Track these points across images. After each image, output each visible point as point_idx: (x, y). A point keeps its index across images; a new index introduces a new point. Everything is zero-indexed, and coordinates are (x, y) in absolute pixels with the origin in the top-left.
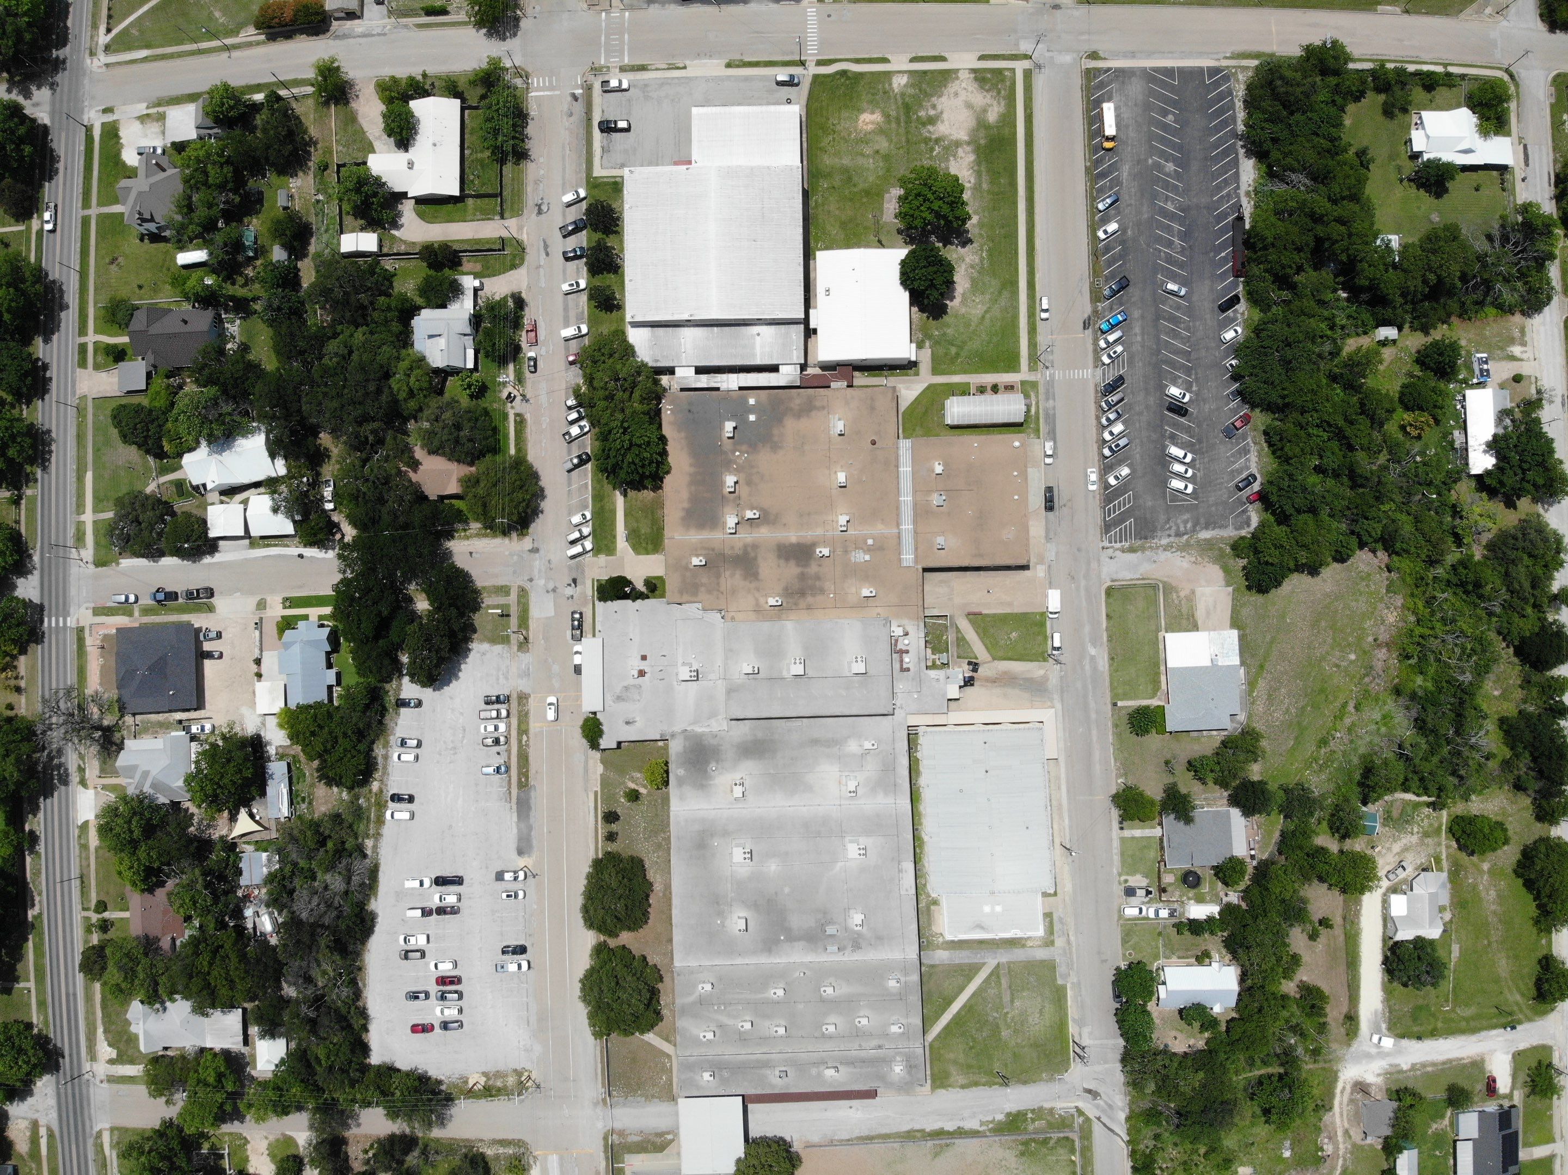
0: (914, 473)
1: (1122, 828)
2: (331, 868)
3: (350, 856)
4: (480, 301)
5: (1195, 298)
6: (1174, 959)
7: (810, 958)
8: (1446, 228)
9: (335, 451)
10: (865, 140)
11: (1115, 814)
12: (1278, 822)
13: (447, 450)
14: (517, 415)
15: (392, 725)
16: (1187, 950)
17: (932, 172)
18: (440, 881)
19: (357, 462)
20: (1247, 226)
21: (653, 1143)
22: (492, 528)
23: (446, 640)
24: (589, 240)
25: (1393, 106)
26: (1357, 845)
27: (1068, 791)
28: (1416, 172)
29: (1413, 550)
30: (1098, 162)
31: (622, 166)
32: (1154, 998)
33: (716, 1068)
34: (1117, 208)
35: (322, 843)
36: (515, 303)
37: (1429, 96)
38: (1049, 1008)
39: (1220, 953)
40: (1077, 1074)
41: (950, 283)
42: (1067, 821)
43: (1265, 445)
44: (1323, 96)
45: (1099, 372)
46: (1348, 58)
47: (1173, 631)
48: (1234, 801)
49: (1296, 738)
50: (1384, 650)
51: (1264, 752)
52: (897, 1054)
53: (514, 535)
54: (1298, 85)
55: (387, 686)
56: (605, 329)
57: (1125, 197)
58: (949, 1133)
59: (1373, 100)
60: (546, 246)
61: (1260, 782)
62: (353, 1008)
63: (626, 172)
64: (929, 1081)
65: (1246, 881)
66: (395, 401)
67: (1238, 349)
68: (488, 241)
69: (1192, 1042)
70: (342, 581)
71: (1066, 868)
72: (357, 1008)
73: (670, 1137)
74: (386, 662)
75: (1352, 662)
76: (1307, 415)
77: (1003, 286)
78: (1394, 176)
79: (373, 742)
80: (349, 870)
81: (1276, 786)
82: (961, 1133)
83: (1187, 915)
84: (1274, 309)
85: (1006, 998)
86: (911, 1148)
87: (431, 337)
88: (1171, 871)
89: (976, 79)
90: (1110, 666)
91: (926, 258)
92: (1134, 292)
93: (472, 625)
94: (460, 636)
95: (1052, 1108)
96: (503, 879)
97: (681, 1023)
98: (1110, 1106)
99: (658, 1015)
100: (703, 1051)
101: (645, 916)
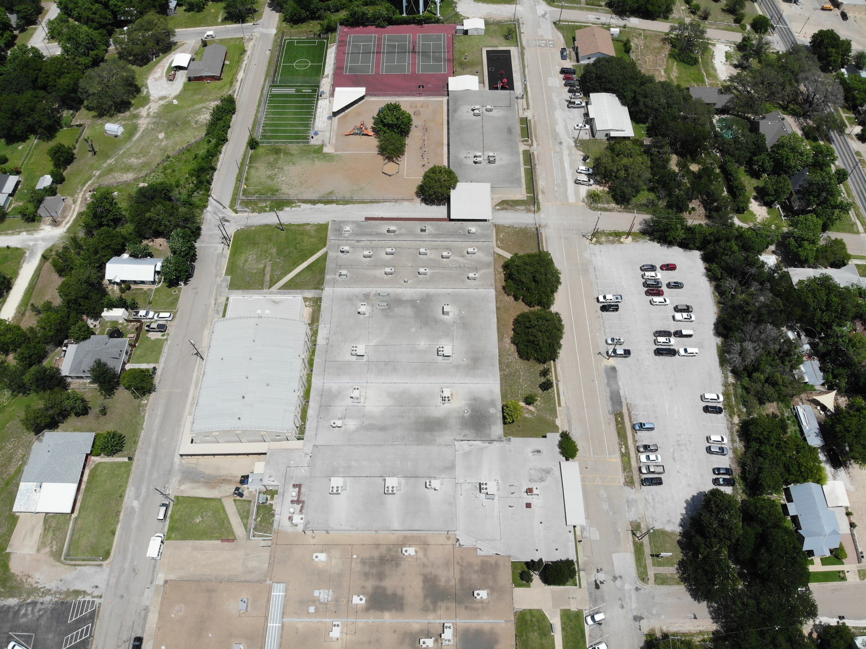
1: (155, 369)
3: (743, 369)
6: (145, 287)
11: (157, 380)
16: (135, 293)
18: (672, 352)
21: (508, 204)
33: (468, 235)
38: (240, 262)
40: (232, 229)
42: (195, 375)
47: (65, 513)
48: (62, 380)
52: (347, 237)
53: (658, 635)
55: (745, 496)
58: (322, 203)
64: (330, 225)
69: (151, 244)
73: (498, 208)
79: (745, 452)
82: (314, 202)
83: (126, 312)
85: (268, 269)
86: (346, 195)
90: (125, 490)
93: (683, 549)
95: (252, 212)
96: (625, 350)
97: (490, 259)
98: (215, 213)
99: (506, 266)
100: (476, 244)
101: (517, 322)
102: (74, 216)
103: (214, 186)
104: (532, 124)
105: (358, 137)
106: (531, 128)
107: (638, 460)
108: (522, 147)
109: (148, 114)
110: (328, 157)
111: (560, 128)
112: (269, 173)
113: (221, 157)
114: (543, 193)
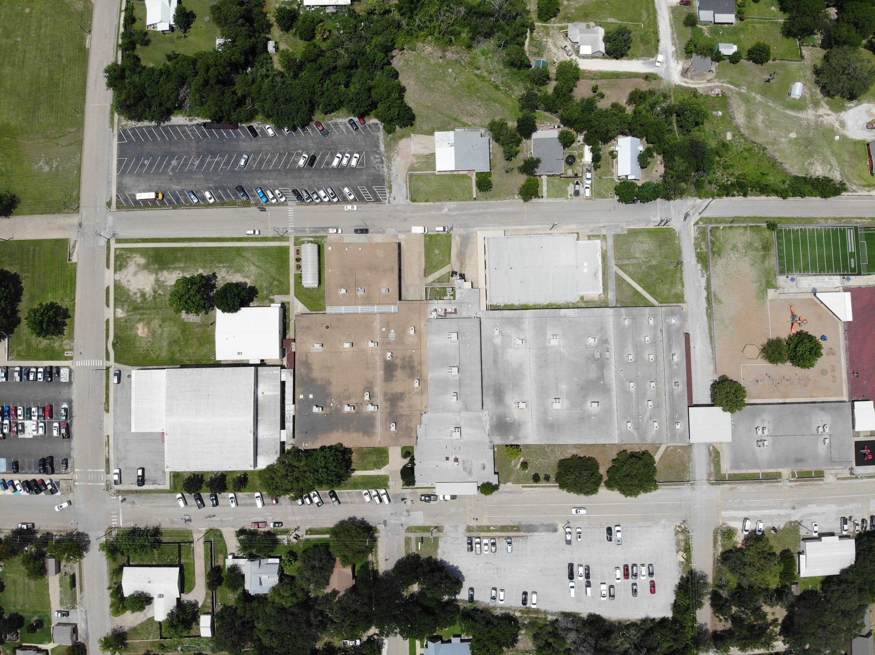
0: (345, 305)
1: (542, 197)
2: (563, 640)
3: (557, 628)
4: (241, 555)
5: (250, 150)
6: (614, 170)
7: (613, 367)
8: (213, 13)
9: (326, 639)
10: (153, 333)
11: (534, 200)
12: (540, 113)
13: (326, 574)
14: (307, 534)
15: (483, 604)
16: (609, 163)
17: (173, 294)
18: (571, 576)
19: (333, 626)
20: (209, 121)
21: (715, 457)
22: (372, 548)
23: (435, 574)
24: (206, 492)
25: (143, 40)
26: (553, 71)
27: (522, 225)
28: (181, 28)
29: (392, 36)
30: (171, 203)
31: (164, 472)
32: (635, 182)
33: (673, 421)
34: (197, 192)
35: (549, 645)
36: (242, 535)
37: (138, 20)
38: (640, 238)
39: (611, 146)
40: (676, 224)
41: (237, 285)
42: (538, 226)
43: (333, 114)
44: (136, 79)
45: (290, 203)
46: (115, 64)
47: (435, 167)
48: (528, 136)
49: (494, 102)
50: (447, 53)
51: (501, 119)
52: (665, 321)
53: (376, 535)
54: (129, 92)
55: (462, 608)
56: (258, 482)
57: (191, 188)
58: (708, 295)
59: (139, 51)
60: (210, 517)
61: (518, 122)
62: (642, 627)
63: (167, 470)
64: (680, 304)
65: (572, 131)
66: (298, 604)
67: (279, 128)
68: (206, 550)
69: (659, 162)
70: (401, 635)
71: (563, 227)
72: (641, 624)
73: (711, 448)
74: (448, 609)
75: (453, 71)
76: (316, 91)
77: (239, 255)
78: (183, 41)
79: (493, 615)
80: (565, 629)
81: (520, 113)
82: (708, 288)
83: (590, 163)
84: (256, 107)
85: (635, 261)
86: (716, 315)
87: (261, 584)
88: (566, 171)
89: (120, 270)
90: (454, 201)
91: (222, 298)
92: (245, 183)
93: (427, 559)
94: (433, 566)
95: (695, 238)
96: (570, 541)
97: (649, 440)
98: (693, 207)
99: (645, 453)
100: (664, 428)
101: (591, 459)
102: (692, 86)
103: (726, 200)
104: (818, 482)
105: (790, 319)
106: (812, 480)
107: (485, 537)
108: (785, 472)
109: (820, 116)
110: (762, 294)
111: (812, 508)
112: (740, 245)
113: (763, 198)
114: (732, 489)
